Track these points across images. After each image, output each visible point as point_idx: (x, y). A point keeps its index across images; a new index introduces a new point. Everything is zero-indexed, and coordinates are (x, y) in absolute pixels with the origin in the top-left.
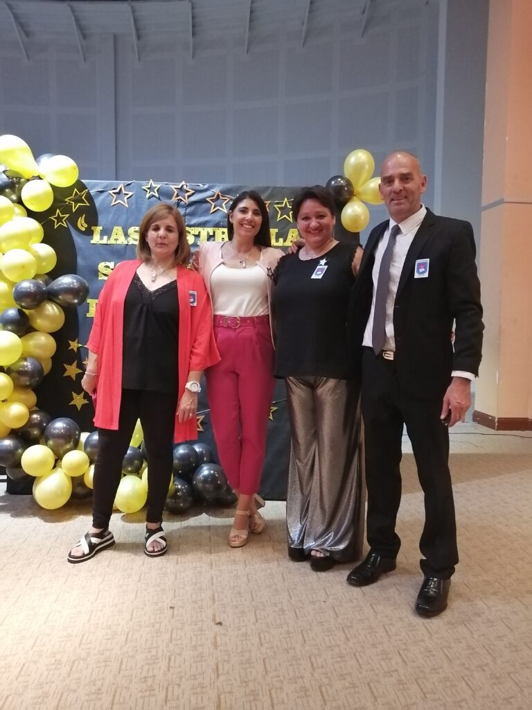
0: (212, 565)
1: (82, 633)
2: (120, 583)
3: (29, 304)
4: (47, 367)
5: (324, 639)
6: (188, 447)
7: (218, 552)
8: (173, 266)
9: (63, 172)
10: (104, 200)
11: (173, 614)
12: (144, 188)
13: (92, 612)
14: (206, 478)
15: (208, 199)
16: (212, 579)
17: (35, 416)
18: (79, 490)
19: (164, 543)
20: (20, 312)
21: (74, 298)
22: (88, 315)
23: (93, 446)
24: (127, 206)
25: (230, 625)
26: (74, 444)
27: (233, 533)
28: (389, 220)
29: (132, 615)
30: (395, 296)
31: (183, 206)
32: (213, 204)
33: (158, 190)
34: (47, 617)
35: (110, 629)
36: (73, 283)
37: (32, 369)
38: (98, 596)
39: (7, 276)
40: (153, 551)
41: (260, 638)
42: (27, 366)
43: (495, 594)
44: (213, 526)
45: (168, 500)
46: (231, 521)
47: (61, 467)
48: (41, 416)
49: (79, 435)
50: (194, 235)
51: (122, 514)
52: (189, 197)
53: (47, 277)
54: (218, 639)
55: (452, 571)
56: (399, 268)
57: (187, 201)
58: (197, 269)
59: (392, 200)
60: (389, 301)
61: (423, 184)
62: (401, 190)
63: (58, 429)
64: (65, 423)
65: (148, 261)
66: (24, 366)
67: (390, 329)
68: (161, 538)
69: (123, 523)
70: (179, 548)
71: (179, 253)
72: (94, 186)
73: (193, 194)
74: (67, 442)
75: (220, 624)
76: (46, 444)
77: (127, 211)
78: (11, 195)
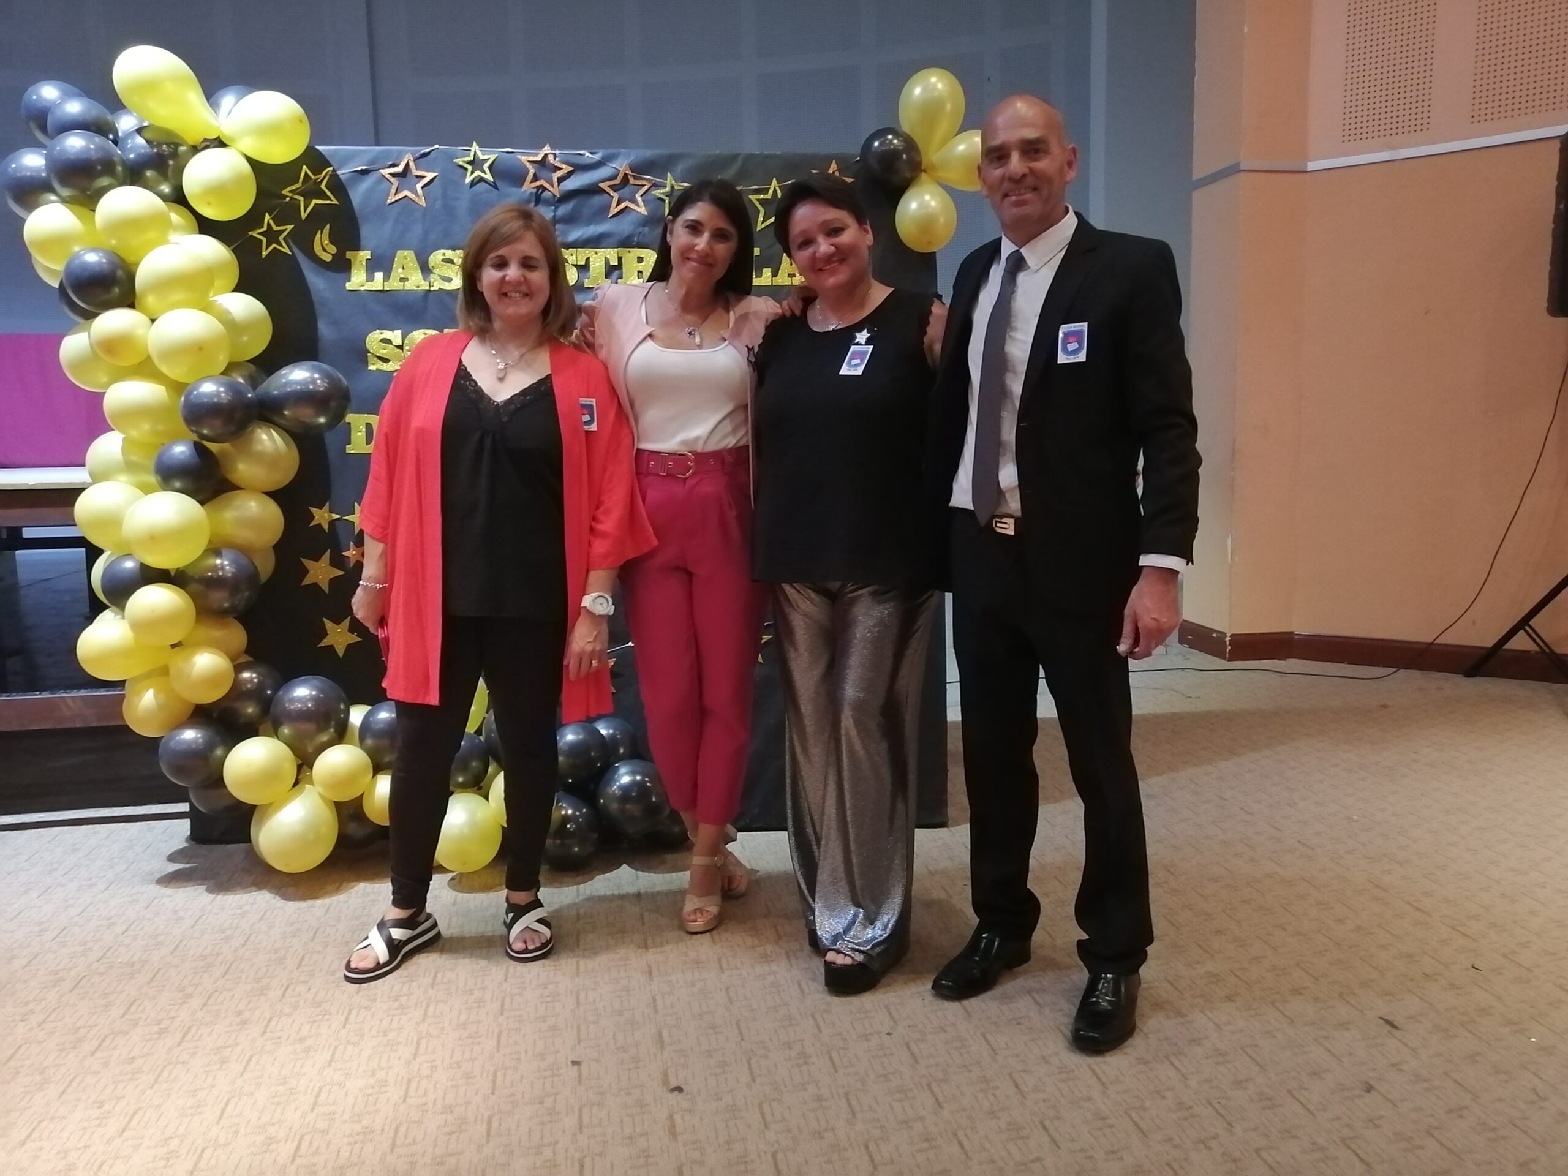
0: (650, 973)
1: (394, 1126)
2: (463, 1018)
3: (219, 431)
4: (266, 567)
5: (892, 1108)
6: (585, 729)
7: (661, 945)
8: (540, 343)
9: (271, 130)
10: (372, 190)
11: (580, 1076)
12: (459, 161)
13: (409, 1081)
14: (626, 789)
15: (601, 185)
16: (654, 1000)
17: (246, 675)
18: (353, 829)
19: (546, 932)
20: (199, 449)
21: (319, 415)
22: (350, 449)
23: (379, 734)
24: (423, 202)
25: (699, 1092)
26: (336, 731)
27: (691, 904)
28: (1000, 239)
29: (494, 1082)
30: (1018, 404)
31: (548, 203)
32: (616, 196)
33: (490, 167)
34: (318, 1096)
35: (452, 1112)
36: (314, 381)
37: (233, 574)
38: (417, 1049)
39: (164, 369)
40: (526, 951)
41: (763, 1114)
42: (222, 568)
43: (1229, 998)
44: (646, 893)
45: (549, 842)
46: (682, 879)
47: (311, 782)
48: (259, 674)
49: (347, 713)
50: (575, 266)
51: (451, 875)
52: (561, 180)
53: (252, 367)
54: (678, 1119)
55: (1142, 957)
56: (1025, 342)
57: (556, 191)
58: (591, 346)
59: (1006, 195)
60: (1005, 414)
61: (1070, 164)
62: (1024, 176)
63: (300, 700)
64: (313, 688)
65: (484, 333)
66: (215, 568)
67: (1008, 475)
68: (540, 921)
69: (453, 893)
70: (578, 941)
71: (552, 313)
72: (346, 159)
73: (569, 174)
74: (322, 728)
75: (679, 1089)
76: (274, 733)
77: (424, 215)
78: (159, 183)
